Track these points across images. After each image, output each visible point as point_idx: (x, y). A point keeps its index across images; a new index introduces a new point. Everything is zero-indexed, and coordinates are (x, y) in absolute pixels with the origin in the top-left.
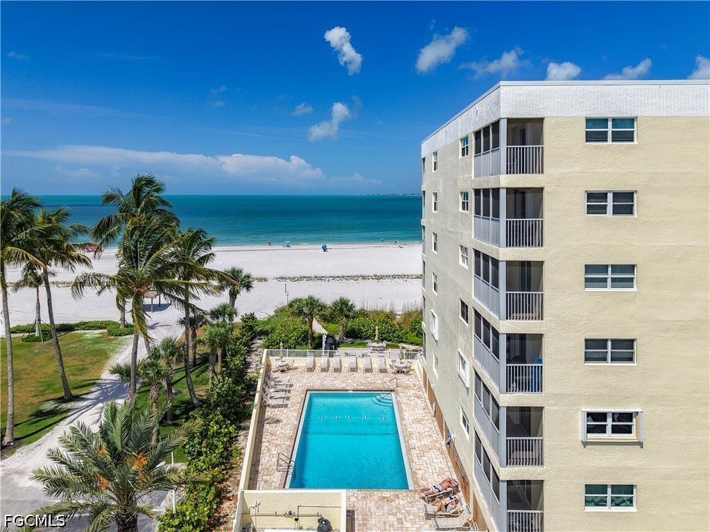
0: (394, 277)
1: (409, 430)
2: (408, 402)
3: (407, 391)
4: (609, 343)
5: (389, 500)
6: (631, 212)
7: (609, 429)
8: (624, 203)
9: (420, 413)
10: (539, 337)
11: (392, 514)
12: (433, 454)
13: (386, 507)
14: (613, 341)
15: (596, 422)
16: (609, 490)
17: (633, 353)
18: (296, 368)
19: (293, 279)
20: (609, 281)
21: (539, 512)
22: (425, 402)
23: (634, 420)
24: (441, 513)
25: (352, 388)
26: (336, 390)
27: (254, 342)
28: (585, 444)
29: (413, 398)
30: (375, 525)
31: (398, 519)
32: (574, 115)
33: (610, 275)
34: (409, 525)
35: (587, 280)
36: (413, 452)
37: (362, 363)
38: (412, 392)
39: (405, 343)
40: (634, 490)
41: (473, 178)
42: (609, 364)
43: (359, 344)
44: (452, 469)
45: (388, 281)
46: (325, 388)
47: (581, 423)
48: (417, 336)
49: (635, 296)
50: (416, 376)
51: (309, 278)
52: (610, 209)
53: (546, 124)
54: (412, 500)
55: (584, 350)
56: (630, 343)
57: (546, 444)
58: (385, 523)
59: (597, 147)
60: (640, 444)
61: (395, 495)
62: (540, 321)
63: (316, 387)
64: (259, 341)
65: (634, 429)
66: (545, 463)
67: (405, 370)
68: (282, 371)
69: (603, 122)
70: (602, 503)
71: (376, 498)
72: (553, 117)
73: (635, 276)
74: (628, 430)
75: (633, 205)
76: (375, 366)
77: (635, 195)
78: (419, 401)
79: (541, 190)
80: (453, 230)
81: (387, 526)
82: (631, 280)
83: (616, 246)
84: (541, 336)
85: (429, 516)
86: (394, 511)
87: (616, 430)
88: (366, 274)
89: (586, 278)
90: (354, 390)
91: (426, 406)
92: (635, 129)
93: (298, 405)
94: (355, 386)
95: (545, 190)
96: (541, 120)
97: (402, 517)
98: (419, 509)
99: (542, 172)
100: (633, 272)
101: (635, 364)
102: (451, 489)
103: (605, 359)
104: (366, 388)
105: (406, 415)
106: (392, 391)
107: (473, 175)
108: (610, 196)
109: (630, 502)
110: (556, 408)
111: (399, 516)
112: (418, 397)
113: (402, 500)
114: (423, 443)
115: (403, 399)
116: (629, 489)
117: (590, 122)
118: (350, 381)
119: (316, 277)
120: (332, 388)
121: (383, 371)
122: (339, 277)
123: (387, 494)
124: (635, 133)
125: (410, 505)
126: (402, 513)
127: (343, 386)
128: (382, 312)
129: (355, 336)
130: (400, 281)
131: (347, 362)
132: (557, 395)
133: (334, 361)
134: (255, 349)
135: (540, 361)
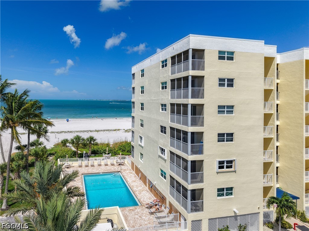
0: (104, 130)
1: (132, 185)
2: (127, 175)
3: (125, 171)
4: (225, 135)
5: (133, 210)
6: (233, 86)
7: (225, 167)
8: (231, 83)
9: (134, 179)
10: (202, 133)
11: (136, 215)
12: (144, 192)
13: (133, 213)
14: (227, 134)
15: (221, 165)
16: (225, 190)
17: (233, 138)
18: (73, 167)
19: (58, 132)
20: (226, 111)
21: (201, 201)
22: (134, 174)
23: (233, 163)
24: (156, 211)
25: (102, 172)
26: (95, 173)
27: (48, 158)
28: (218, 173)
29: (129, 174)
30: (131, 219)
31: (139, 216)
32: (215, 49)
33: (226, 110)
34: (145, 218)
35: (219, 111)
36: (136, 192)
37: (103, 163)
38: (128, 171)
39: (117, 154)
40: (233, 189)
41: (170, 75)
42: (225, 142)
43: (98, 156)
44: (154, 197)
45: (102, 132)
46: (90, 173)
47: (217, 165)
48: (122, 151)
49: (234, 117)
50: (127, 166)
51: (65, 132)
52: (226, 85)
53: (205, 52)
54: (142, 209)
55: (217, 138)
56: (232, 135)
57: (205, 174)
58: (134, 218)
59: (222, 61)
60: (235, 171)
61: (135, 208)
62: (202, 127)
63: (85, 173)
64: (50, 157)
65: (233, 166)
66: (204, 181)
67: (123, 164)
68: (68, 168)
69: (224, 52)
70: (223, 195)
71: (127, 210)
72: (208, 49)
73: (234, 110)
74: (231, 167)
75: (233, 84)
76: (109, 163)
77: (234, 80)
78: (132, 174)
79: (203, 77)
80: (156, 99)
81: (136, 219)
82: (232, 111)
83: (228, 99)
84: (203, 133)
85: (152, 213)
86: (137, 213)
87: (227, 167)
88: (92, 130)
89: (218, 111)
90: (103, 173)
91: (135, 176)
92: (234, 56)
93: (80, 180)
94: (103, 171)
95: (205, 77)
96: (203, 50)
97: (140, 215)
98: (146, 212)
99: (204, 70)
100: (233, 108)
101: (234, 142)
102: (157, 203)
103: (224, 141)
104: (108, 172)
105: (128, 180)
106: (119, 172)
107: (170, 74)
108: (226, 80)
109: (231, 194)
110: (208, 160)
111: (139, 215)
112: (131, 173)
113: (138, 209)
114: (139, 189)
115: (124, 174)
116: (231, 189)
117: (220, 52)
118: (100, 169)
119: (68, 131)
120: (93, 173)
121: (113, 165)
122: (79, 131)
123: (131, 208)
124: (234, 58)
125: (142, 211)
126: (140, 214)
127: (97, 171)
128: (104, 144)
129: (95, 153)
130: (107, 132)
131: (96, 163)
132: (208, 155)
133: (90, 163)
134: (50, 161)
135: (202, 143)
